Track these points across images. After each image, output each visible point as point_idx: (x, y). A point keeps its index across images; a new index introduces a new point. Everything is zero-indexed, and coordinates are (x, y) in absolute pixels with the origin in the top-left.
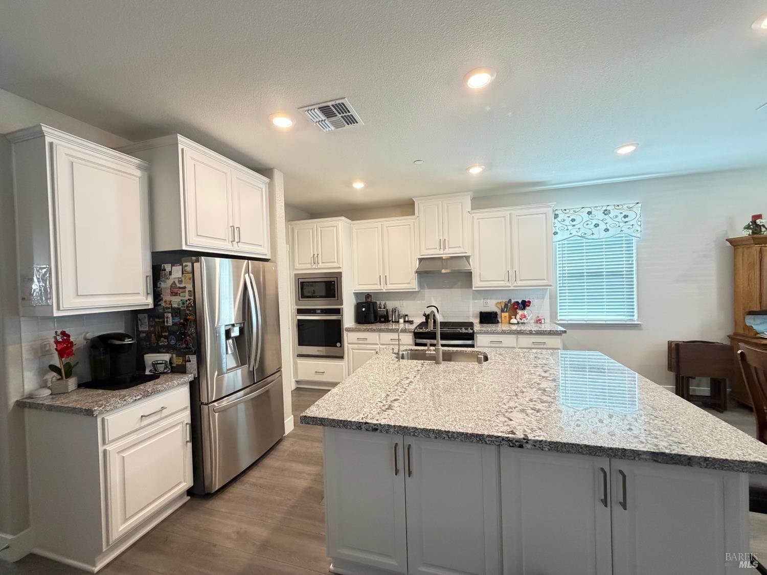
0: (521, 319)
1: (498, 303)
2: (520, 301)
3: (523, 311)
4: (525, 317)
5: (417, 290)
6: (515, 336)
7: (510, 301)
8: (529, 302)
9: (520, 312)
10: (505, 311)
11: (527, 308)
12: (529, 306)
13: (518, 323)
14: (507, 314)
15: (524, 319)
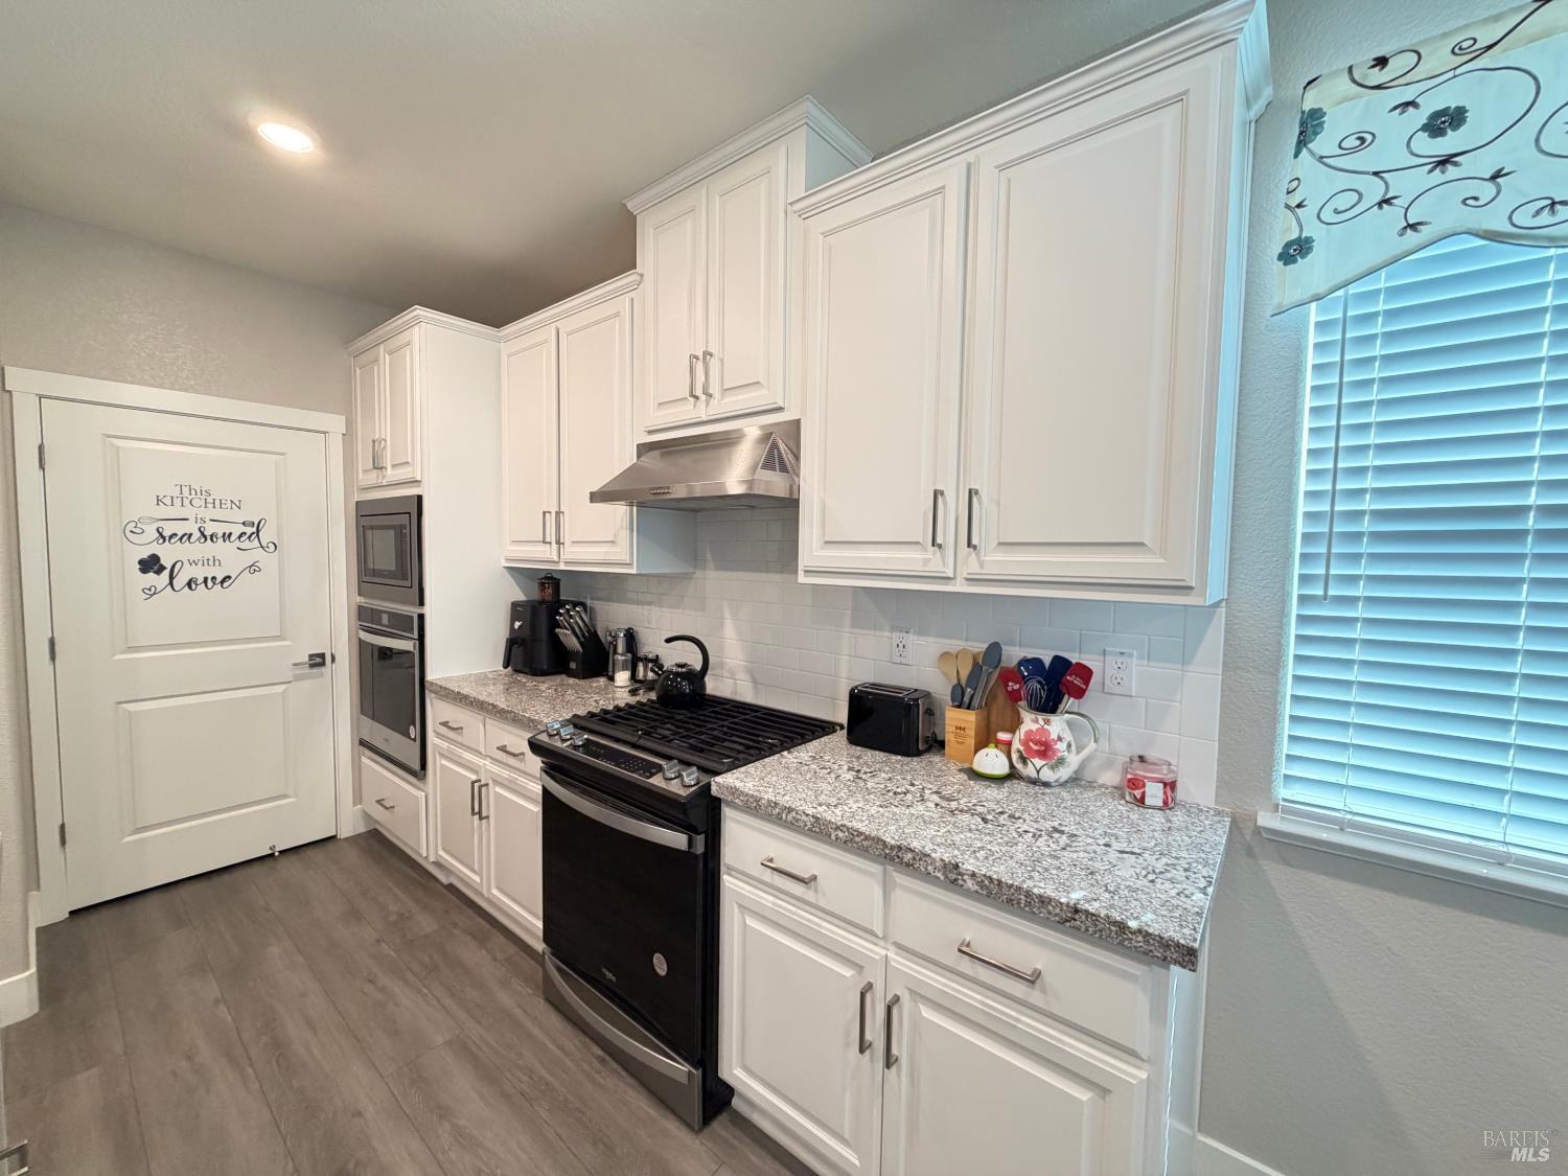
0: (1024, 760)
1: (945, 655)
2: (1047, 661)
3: (1041, 718)
4: (1045, 749)
5: (634, 571)
6: (876, 868)
7: (994, 649)
8: (1085, 673)
9: (1030, 722)
10: (966, 699)
11: (1069, 703)
12: (1079, 693)
13: (1013, 775)
14: (969, 718)
15: (1038, 762)
